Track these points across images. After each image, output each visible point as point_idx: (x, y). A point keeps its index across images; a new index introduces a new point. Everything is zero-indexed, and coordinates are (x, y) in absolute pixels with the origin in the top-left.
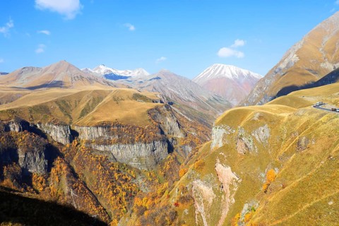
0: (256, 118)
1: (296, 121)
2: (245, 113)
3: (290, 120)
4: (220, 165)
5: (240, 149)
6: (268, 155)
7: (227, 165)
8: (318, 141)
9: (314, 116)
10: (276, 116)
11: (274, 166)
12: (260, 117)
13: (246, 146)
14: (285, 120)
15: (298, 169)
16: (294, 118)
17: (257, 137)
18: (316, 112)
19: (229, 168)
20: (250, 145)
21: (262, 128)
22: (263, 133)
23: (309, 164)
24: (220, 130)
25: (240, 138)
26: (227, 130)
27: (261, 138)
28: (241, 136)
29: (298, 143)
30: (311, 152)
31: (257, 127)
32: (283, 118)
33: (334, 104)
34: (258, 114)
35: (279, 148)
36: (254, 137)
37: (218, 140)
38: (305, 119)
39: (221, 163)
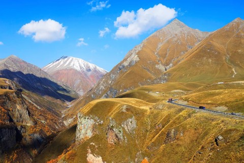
0: (124, 111)
1: (158, 114)
2: (112, 105)
3: (152, 113)
4: (91, 155)
5: (111, 140)
6: (136, 145)
7: (98, 155)
8: (186, 133)
9: (172, 110)
10: (140, 109)
11: (144, 155)
12: (127, 109)
13: (117, 136)
14: (148, 113)
15: (169, 158)
16: (156, 112)
17: (126, 128)
18: (174, 107)
19: (100, 158)
20: (120, 135)
21: (130, 120)
22: (131, 124)
23: (180, 154)
24: (89, 121)
25: (112, 128)
26: (95, 120)
27: (129, 129)
28: (112, 127)
29: (168, 135)
30: (181, 143)
31: (126, 119)
32: (146, 111)
33: (185, 100)
34: (125, 107)
35: (145, 138)
36: (123, 128)
37: (87, 130)
38: (165, 113)
39: (92, 153)
